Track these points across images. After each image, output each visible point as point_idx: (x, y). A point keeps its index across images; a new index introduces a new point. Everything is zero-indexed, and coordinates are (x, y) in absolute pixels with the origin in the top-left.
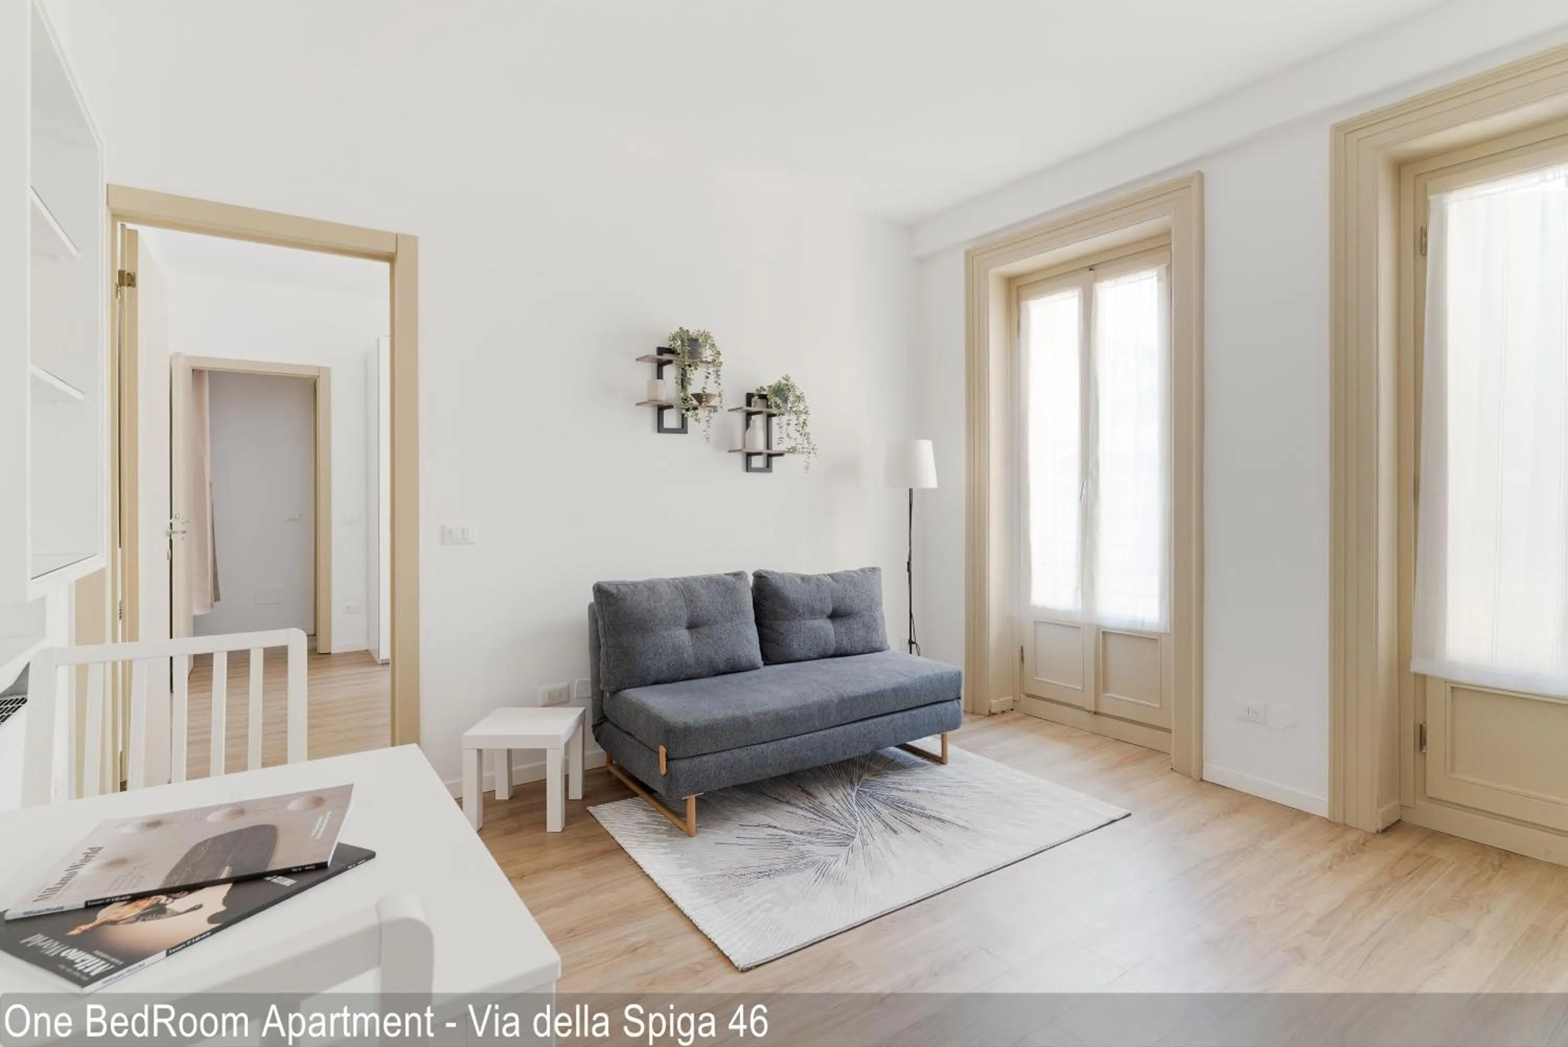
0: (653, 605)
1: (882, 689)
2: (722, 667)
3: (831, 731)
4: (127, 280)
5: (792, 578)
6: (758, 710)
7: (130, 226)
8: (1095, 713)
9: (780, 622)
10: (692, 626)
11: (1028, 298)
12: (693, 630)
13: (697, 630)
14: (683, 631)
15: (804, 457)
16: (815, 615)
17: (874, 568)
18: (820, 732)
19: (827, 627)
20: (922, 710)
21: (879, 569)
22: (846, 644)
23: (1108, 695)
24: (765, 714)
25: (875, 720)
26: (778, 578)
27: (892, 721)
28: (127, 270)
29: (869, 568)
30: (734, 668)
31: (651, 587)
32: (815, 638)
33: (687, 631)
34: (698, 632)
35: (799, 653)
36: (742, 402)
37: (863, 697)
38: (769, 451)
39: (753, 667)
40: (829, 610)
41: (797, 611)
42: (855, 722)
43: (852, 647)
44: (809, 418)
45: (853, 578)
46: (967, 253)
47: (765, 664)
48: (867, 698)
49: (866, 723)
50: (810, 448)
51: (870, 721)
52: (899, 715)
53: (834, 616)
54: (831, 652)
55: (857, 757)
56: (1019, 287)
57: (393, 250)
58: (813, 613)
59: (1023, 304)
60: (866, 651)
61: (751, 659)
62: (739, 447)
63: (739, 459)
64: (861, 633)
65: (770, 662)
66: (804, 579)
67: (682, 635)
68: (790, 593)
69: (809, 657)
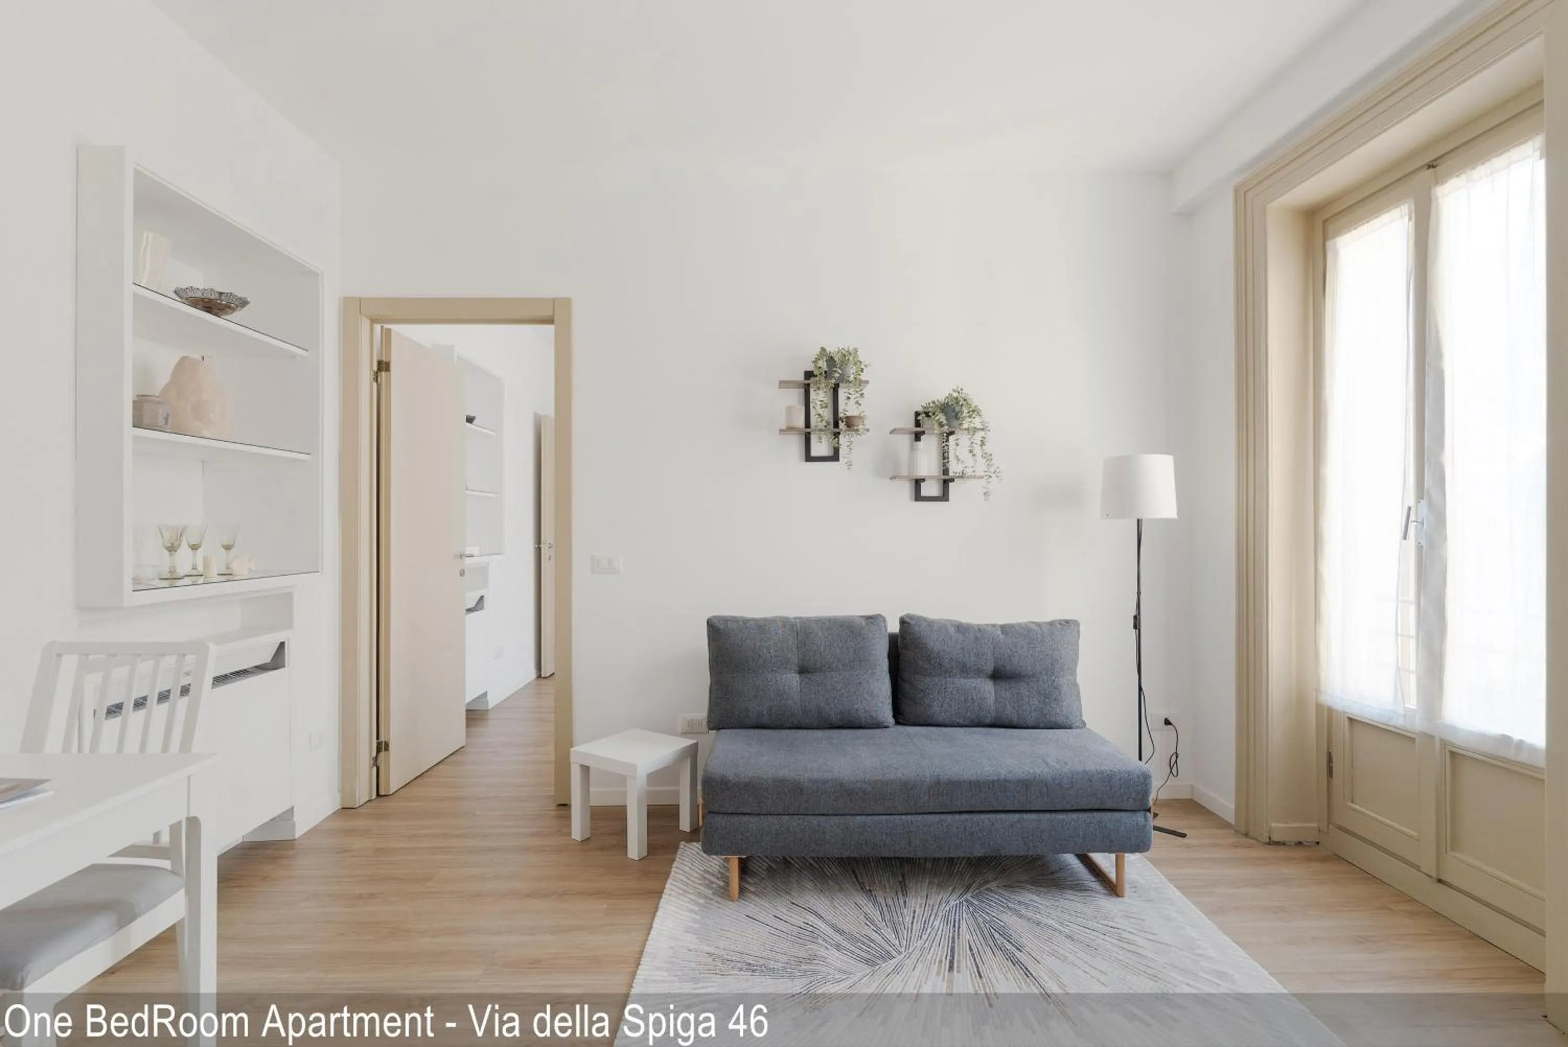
0: (758, 644)
1: (1002, 777)
2: (834, 719)
3: (920, 817)
4: (383, 366)
5: (941, 627)
6: (817, 775)
7: (386, 326)
8: (1440, 881)
9: (917, 677)
10: (803, 671)
11: (1338, 233)
12: (803, 675)
13: (809, 676)
14: (793, 675)
15: (983, 482)
16: (968, 673)
17: (1067, 622)
18: (904, 817)
19: (987, 688)
20: (1074, 816)
21: (1076, 623)
22: (1010, 712)
23: (1459, 856)
24: (825, 782)
25: (992, 816)
26: (924, 624)
27: (1019, 821)
28: (384, 359)
29: (1060, 620)
30: (851, 723)
31: (762, 626)
32: (966, 701)
33: (797, 676)
34: (810, 679)
35: (941, 717)
36: (911, 424)
37: (971, 783)
38: (946, 477)
39: (878, 725)
40: (990, 668)
41: (941, 665)
42: (960, 813)
43: (1018, 718)
44: (989, 435)
45: (1029, 630)
46: (1236, 190)
47: (898, 723)
48: (976, 786)
49: (976, 817)
50: (990, 472)
51: (983, 816)
52: (1033, 816)
53: (997, 676)
54: (988, 721)
55: (958, 858)
56: (1325, 222)
57: (550, 313)
58: (965, 670)
59: (1329, 244)
60: (1042, 725)
61: (874, 716)
62: (904, 472)
63: (907, 489)
64: (1035, 702)
65: (905, 722)
66: (961, 628)
67: (792, 680)
68: (934, 643)
69: (958, 723)
